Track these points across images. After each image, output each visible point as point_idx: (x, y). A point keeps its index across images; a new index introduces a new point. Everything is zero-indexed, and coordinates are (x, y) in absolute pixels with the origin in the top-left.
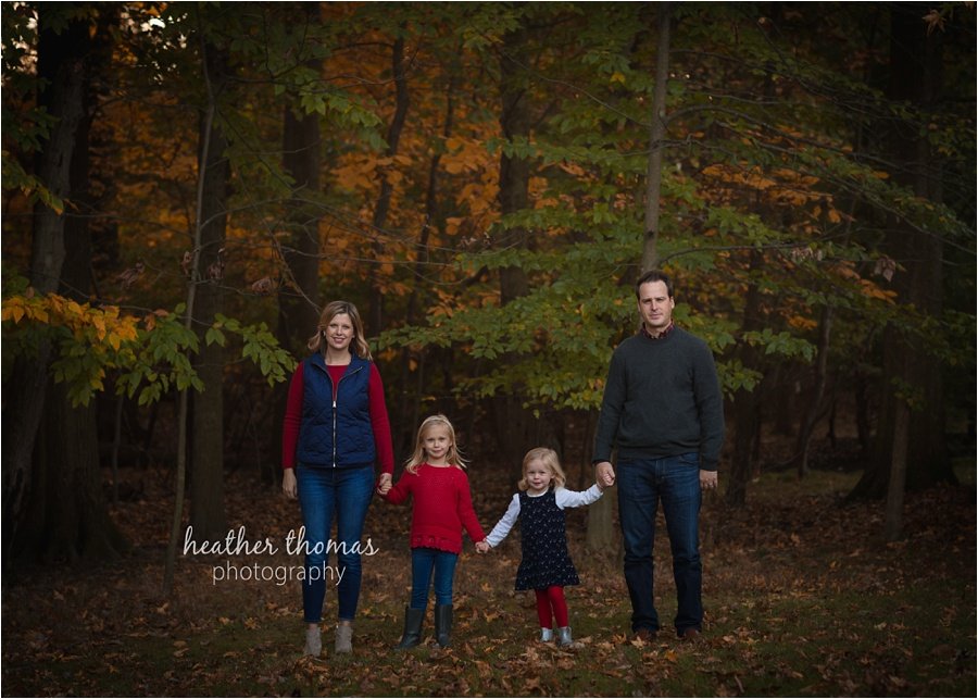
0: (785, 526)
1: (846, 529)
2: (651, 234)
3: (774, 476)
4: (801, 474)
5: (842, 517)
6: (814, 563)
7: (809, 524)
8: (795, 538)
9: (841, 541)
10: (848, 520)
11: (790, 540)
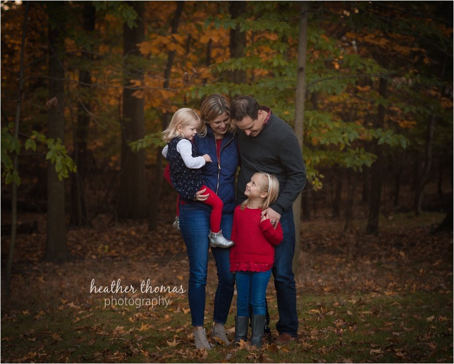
0: (399, 246)
1: (434, 247)
2: (301, 69)
3: (402, 215)
4: (417, 214)
5: (433, 240)
6: (410, 270)
7: (413, 245)
8: (402, 253)
9: (431, 255)
10: (436, 242)
11: (399, 255)
